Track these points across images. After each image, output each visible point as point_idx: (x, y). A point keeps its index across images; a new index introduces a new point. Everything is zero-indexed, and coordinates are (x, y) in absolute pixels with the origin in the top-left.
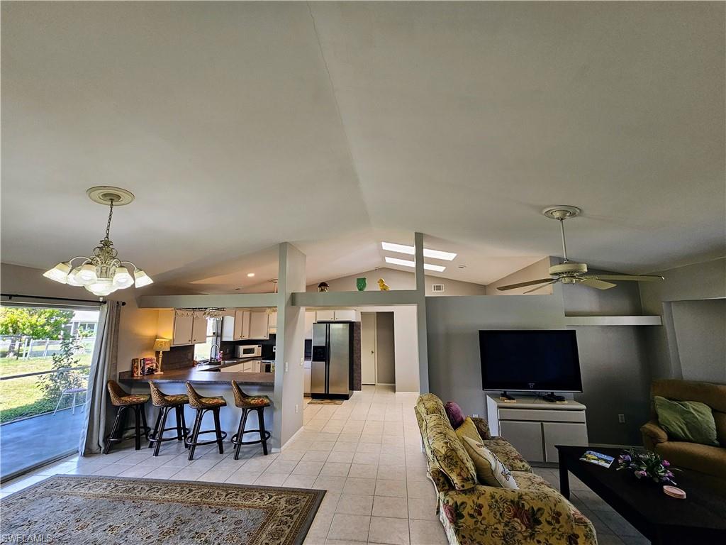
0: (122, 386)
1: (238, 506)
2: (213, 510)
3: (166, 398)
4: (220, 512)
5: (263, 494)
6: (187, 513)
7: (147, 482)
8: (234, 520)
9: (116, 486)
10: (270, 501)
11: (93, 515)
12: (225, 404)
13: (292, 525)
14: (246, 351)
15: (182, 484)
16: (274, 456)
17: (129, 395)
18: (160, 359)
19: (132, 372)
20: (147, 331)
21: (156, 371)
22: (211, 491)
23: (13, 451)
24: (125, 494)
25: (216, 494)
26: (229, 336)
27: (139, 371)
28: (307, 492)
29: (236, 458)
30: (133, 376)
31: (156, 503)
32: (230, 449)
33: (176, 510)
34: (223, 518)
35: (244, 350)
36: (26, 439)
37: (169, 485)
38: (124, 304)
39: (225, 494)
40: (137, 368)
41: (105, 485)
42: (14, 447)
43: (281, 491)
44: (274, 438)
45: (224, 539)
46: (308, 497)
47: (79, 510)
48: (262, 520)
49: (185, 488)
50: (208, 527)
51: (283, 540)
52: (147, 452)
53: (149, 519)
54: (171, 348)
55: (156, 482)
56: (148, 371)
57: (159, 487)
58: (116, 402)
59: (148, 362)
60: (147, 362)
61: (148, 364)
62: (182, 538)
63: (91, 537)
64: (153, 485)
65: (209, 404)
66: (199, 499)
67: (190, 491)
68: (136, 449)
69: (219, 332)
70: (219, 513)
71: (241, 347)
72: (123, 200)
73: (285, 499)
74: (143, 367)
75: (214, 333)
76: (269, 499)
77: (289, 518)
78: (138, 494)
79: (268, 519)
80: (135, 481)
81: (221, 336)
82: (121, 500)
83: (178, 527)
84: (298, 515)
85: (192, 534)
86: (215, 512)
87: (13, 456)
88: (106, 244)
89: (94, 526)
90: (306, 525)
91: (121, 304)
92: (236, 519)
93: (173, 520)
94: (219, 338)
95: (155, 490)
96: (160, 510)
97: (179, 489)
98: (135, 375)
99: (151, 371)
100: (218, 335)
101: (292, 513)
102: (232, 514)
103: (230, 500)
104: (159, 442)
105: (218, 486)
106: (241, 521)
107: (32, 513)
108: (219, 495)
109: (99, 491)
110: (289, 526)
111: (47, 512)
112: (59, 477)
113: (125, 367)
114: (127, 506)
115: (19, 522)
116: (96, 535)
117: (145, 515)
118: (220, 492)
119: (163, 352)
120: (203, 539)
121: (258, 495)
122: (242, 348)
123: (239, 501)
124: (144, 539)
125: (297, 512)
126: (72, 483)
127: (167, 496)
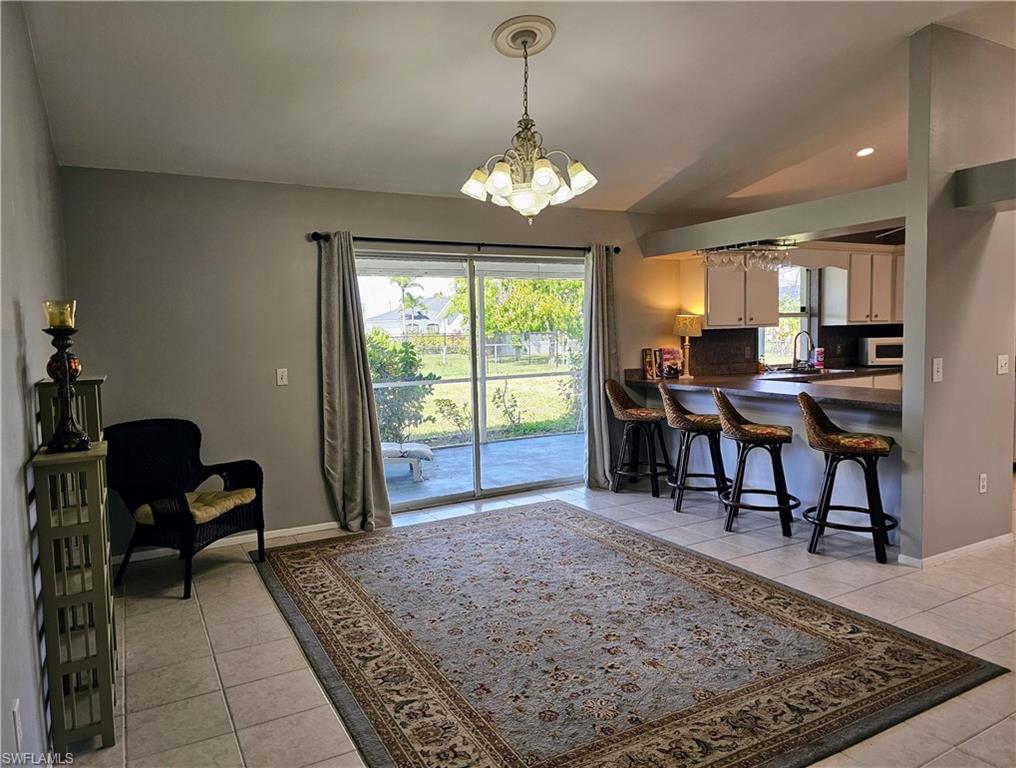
0: (628, 391)
1: (783, 621)
2: (736, 609)
3: (688, 417)
4: (746, 615)
5: (841, 621)
6: (693, 597)
7: (653, 540)
8: (765, 636)
9: (614, 532)
10: (851, 636)
11: (579, 554)
12: (788, 440)
13: (878, 690)
14: (882, 351)
15: (701, 559)
16: (901, 570)
17: (638, 407)
18: (687, 351)
19: (644, 372)
20: (664, 299)
21: (682, 373)
22: (743, 582)
23: (531, 466)
24: (621, 545)
25: (750, 590)
26: (837, 315)
27: (655, 370)
28: (952, 654)
29: (812, 550)
30: (645, 378)
31: (656, 568)
32: (803, 532)
33: (679, 588)
34: (747, 626)
35: (879, 348)
36: (544, 457)
37: (682, 554)
38: (617, 250)
39: (766, 595)
40: (651, 366)
41: (602, 527)
42: (533, 463)
43: (883, 630)
44: (906, 533)
45: (735, 653)
46: (946, 663)
47: (567, 544)
48: (818, 658)
49: (703, 566)
50: (717, 628)
51: (845, 702)
52: (666, 503)
53: (639, 584)
54: (703, 331)
55: (666, 544)
56: (669, 372)
57: (667, 552)
58: (619, 415)
59: (668, 356)
60: (665, 356)
61: (667, 360)
62: (673, 623)
63: (569, 577)
64: (660, 546)
65: (757, 434)
66: (719, 587)
67: (710, 571)
68: (654, 496)
69: (815, 305)
70: (744, 617)
71: (869, 339)
72: (541, 39)
73: (886, 645)
74: (660, 365)
75: (803, 309)
76: (851, 633)
77: (878, 677)
78: (636, 550)
79: (831, 661)
80: (638, 534)
81: (820, 315)
82: (615, 551)
83: (673, 609)
84: (904, 681)
85: (689, 625)
86: (738, 613)
87: (530, 471)
88: (526, 124)
89: (577, 567)
90: (915, 704)
91: (612, 250)
92: (770, 637)
93: (669, 597)
94: (815, 320)
95: (660, 553)
96: (659, 579)
97: (693, 563)
98: (649, 377)
99: (674, 374)
100: (812, 311)
101: (892, 673)
102: (765, 627)
103: (772, 607)
104: (681, 490)
105: (758, 580)
106: (777, 642)
107: (526, 530)
108: (754, 592)
109: (593, 532)
110: (874, 689)
111: (538, 535)
112: (559, 503)
113: (632, 362)
114: (618, 560)
115: (514, 535)
116: (576, 576)
117: (637, 578)
118: (759, 589)
119: (690, 338)
120: (703, 639)
121: (829, 618)
122: (872, 343)
123: (787, 613)
124: (626, 604)
125: (903, 676)
126: (569, 513)
127: (672, 566)
